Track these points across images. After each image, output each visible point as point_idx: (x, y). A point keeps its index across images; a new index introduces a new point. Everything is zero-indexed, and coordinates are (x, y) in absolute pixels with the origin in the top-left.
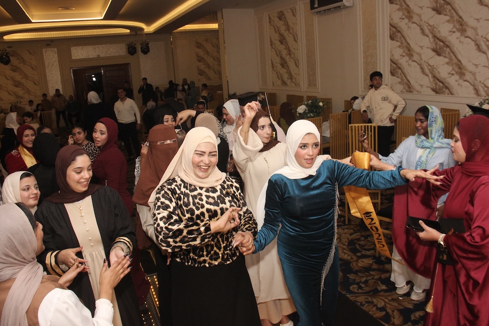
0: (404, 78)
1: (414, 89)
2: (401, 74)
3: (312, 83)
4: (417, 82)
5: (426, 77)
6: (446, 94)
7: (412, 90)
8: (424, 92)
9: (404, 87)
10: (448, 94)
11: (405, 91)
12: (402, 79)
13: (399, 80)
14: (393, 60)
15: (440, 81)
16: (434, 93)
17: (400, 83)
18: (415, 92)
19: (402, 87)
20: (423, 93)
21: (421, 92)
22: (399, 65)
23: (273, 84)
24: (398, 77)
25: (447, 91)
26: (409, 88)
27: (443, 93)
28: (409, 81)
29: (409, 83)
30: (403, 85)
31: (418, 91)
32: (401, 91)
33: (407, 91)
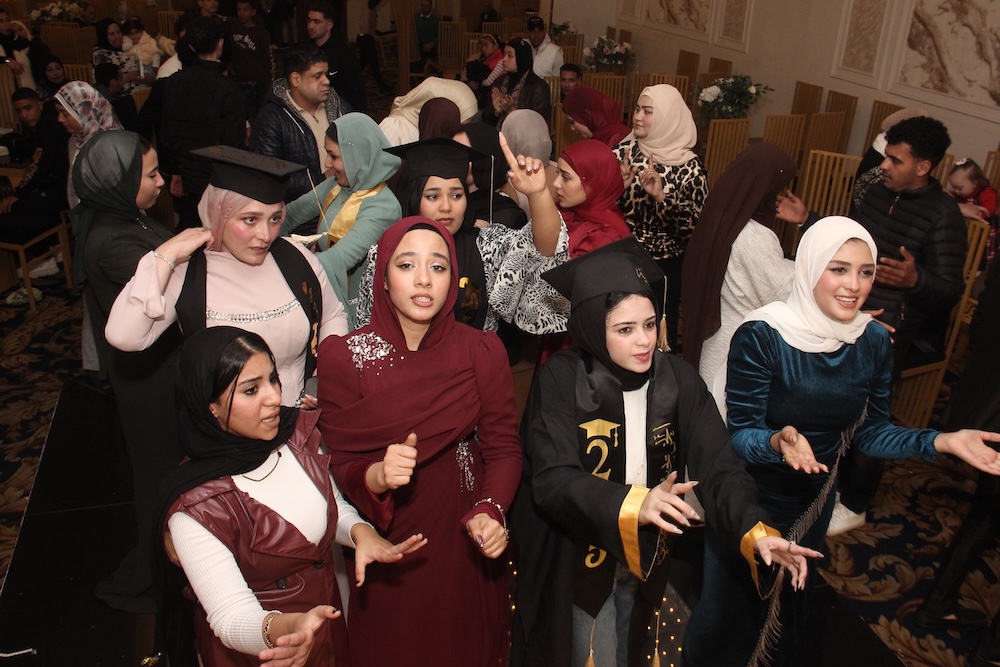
0: (936, 58)
1: (950, 85)
2: (930, 48)
3: (733, 28)
4: (961, 72)
5: (985, 65)
7: (946, 86)
8: (972, 96)
9: (931, 78)
11: (930, 85)
12: (930, 60)
13: (923, 60)
14: (921, 15)
16: (993, 103)
17: (923, 66)
18: (952, 93)
19: (927, 76)
20: (969, 98)
21: (965, 95)
22: (931, 28)
23: (648, 16)
24: (921, 53)
26: (942, 80)
28: (944, 67)
29: (942, 70)
30: (930, 72)
31: (959, 93)
32: (923, 86)
33: (935, 87)
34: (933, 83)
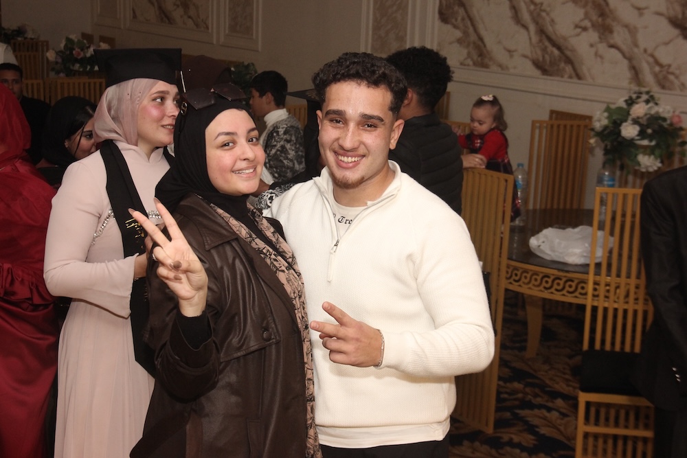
0: (471, 30)
1: (491, 59)
2: (463, 19)
3: (240, 24)
4: (499, 42)
6: (566, 76)
7: (486, 61)
8: (515, 68)
9: (469, 54)
10: (570, 77)
11: (469, 62)
12: (466, 33)
13: (458, 34)
15: (554, 44)
16: (537, 73)
17: (459, 41)
18: (494, 68)
19: (465, 52)
20: (512, 71)
21: (507, 68)
23: (135, 17)
24: (455, 27)
25: (569, 69)
26: (481, 55)
27: (558, 73)
28: (481, 39)
29: (480, 43)
30: (468, 46)
31: (500, 66)
32: (461, 64)
33: (475, 64)
34: (472, 60)
